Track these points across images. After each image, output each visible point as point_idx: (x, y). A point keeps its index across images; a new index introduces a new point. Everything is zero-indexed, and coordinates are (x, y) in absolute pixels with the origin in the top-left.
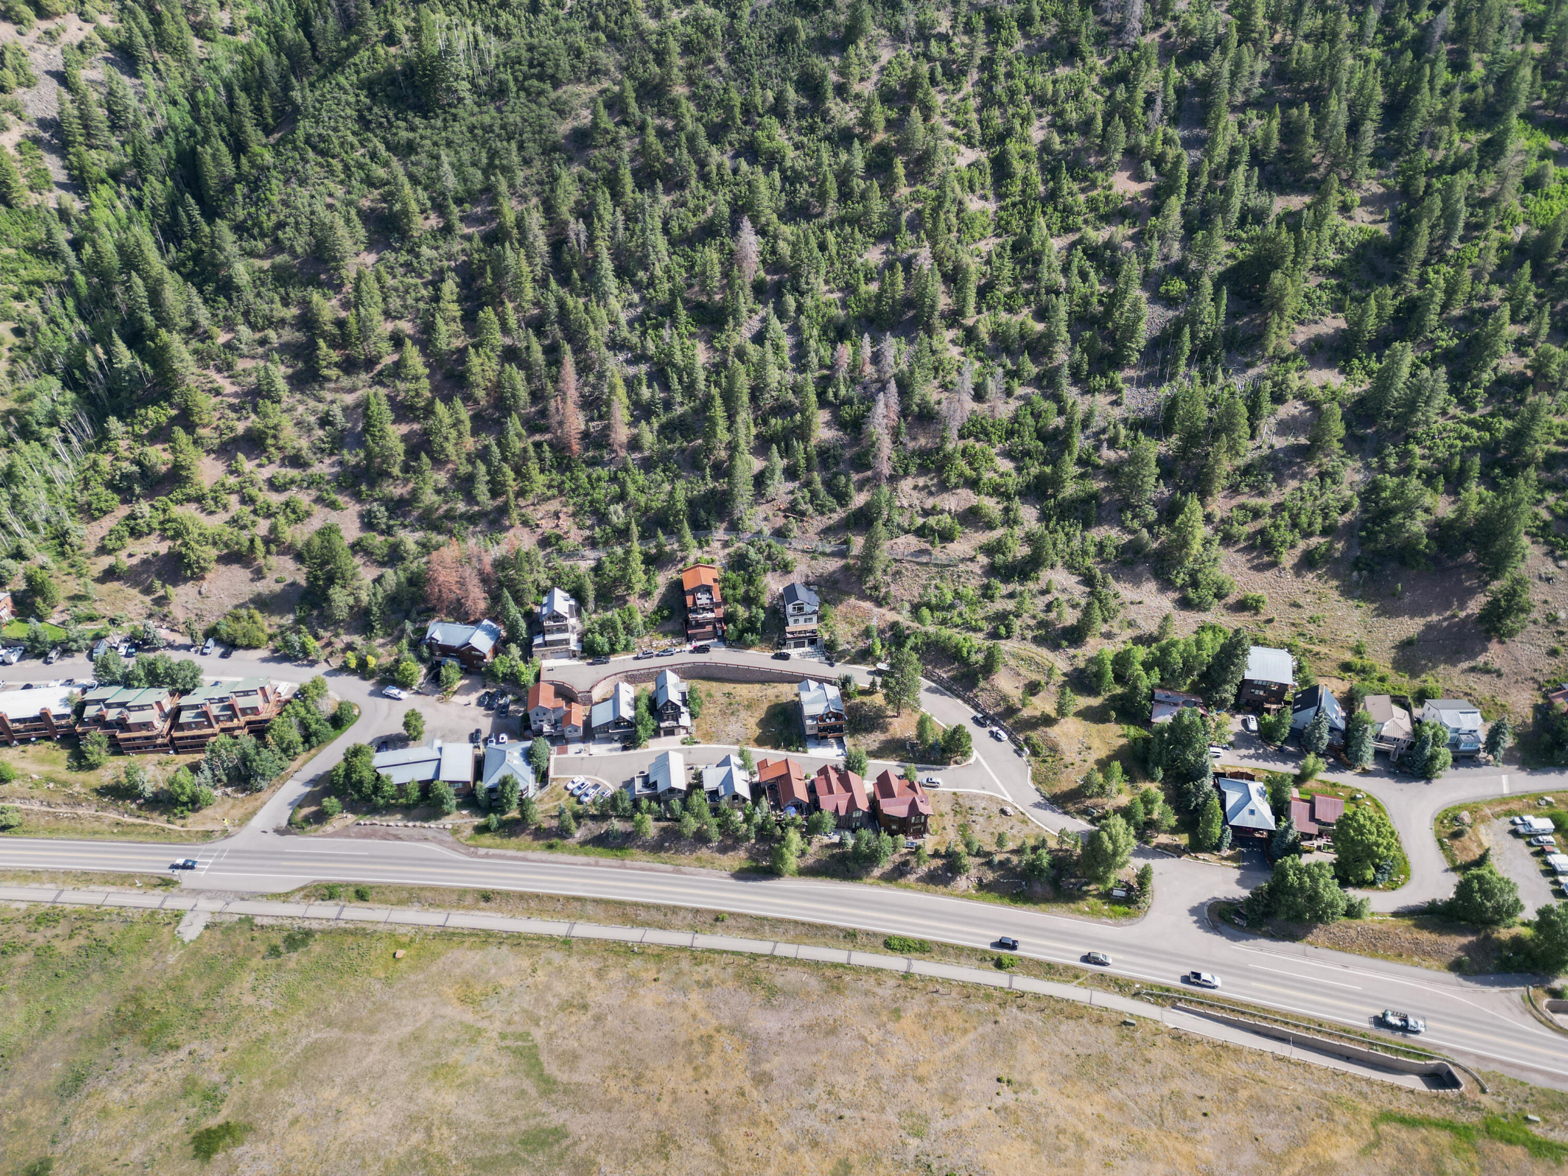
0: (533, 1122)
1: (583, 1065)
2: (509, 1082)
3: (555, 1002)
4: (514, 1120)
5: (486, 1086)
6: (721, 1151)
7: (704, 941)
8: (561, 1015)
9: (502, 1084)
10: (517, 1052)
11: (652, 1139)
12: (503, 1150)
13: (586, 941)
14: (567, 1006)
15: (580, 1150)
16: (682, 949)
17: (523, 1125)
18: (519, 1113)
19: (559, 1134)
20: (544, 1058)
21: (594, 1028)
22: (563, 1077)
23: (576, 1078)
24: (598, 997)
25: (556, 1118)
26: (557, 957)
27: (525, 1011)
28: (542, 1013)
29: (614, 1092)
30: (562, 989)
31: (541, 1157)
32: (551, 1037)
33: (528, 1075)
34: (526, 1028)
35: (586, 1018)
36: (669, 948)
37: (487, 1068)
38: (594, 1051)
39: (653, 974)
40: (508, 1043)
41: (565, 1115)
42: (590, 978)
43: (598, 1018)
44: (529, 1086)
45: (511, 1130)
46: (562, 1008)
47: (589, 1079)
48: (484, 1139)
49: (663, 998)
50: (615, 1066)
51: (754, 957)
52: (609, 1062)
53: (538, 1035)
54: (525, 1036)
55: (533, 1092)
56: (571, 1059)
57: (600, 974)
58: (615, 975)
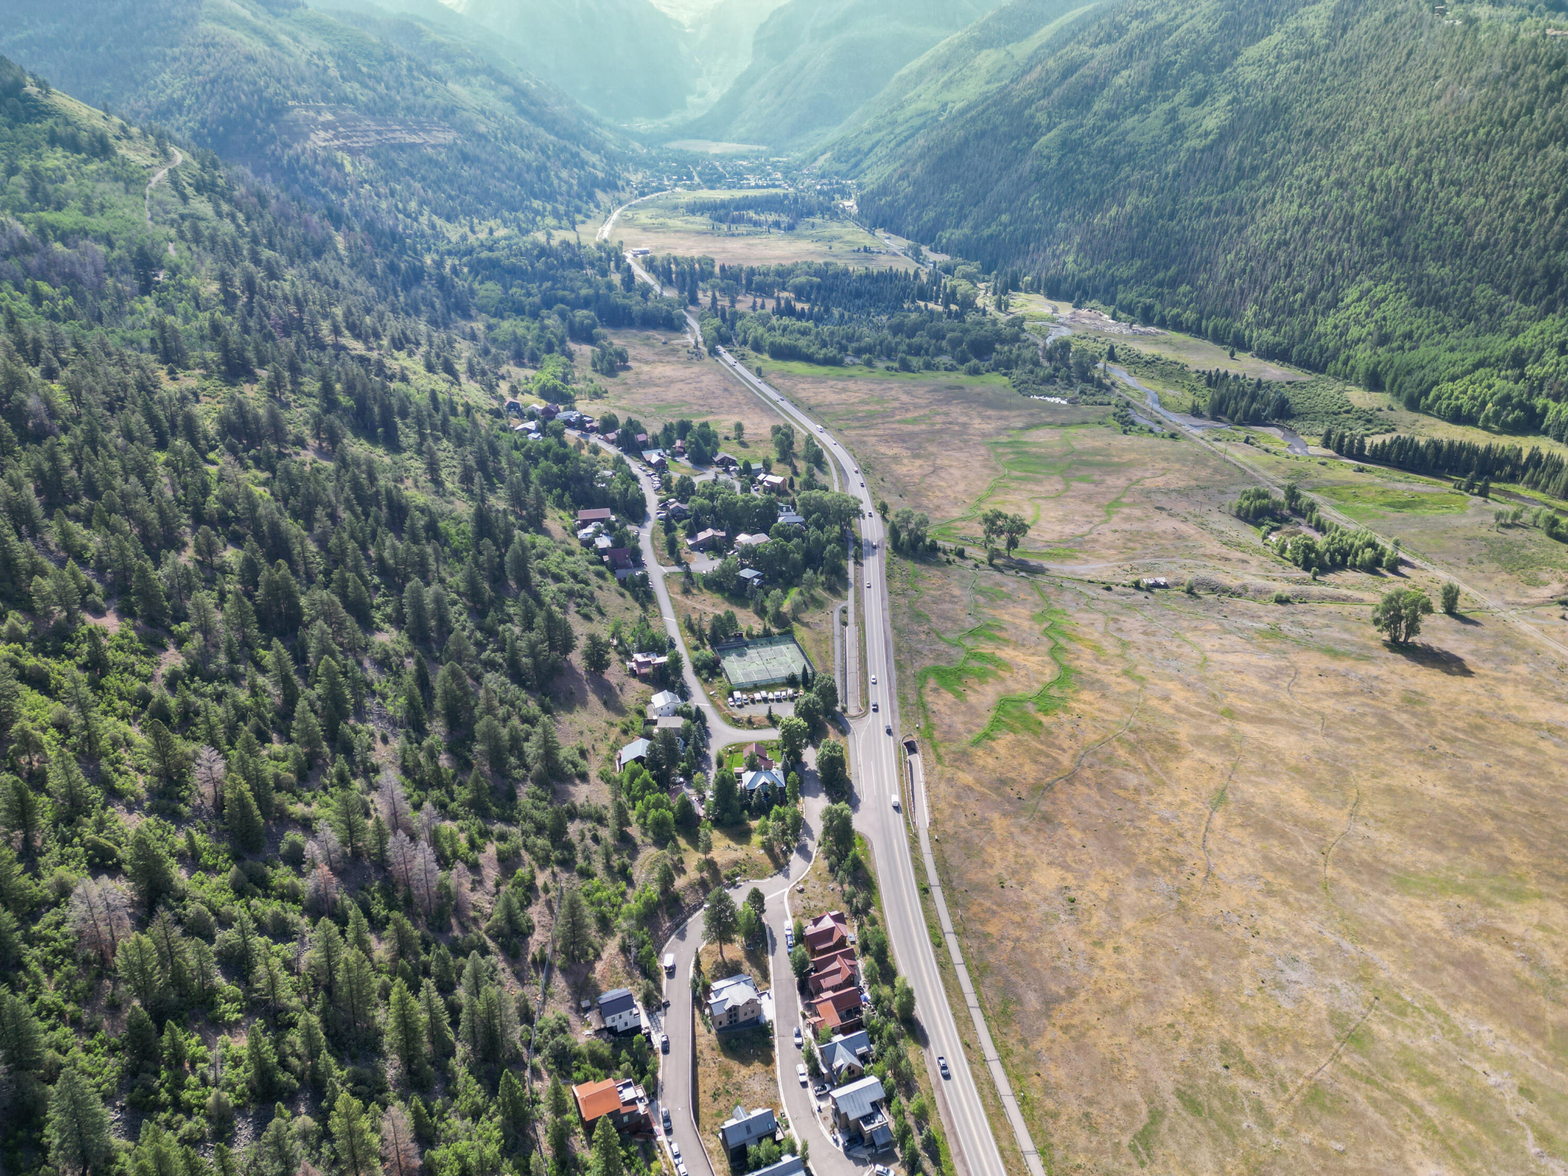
0: (1184, 1114)
1: (1127, 1098)
2: (1170, 1142)
3: (1095, 1139)
4: (1191, 1126)
5: (1184, 1157)
6: (1128, 1002)
7: (990, 1053)
8: (1102, 1130)
9: (1174, 1147)
10: (1147, 1148)
11: (1146, 1040)
12: (1213, 1124)
13: (1033, 1137)
14: (1093, 1129)
15: (1180, 1077)
16: (1004, 1065)
17: (1190, 1118)
18: (1185, 1125)
19: (1180, 1094)
20: (1140, 1127)
21: (1098, 1103)
22: (1144, 1109)
23: (1139, 1099)
24: (1074, 1108)
25: (1173, 1102)
26: (1058, 1155)
27: (1114, 1158)
28: (1108, 1144)
29: (1132, 1072)
30: (1082, 1139)
31: (1200, 1098)
32: (1123, 1130)
33: (1157, 1132)
34: (1127, 1151)
35: (1094, 1111)
36: (1008, 1074)
37: (1172, 1164)
38: (1114, 1096)
39: (1035, 1079)
40: (1145, 1157)
41: (1166, 1096)
42: (1063, 1121)
43: (1090, 1102)
44: (1164, 1128)
45: (1199, 1126)
46: (1097, 1133)
47: (1134, 1089)
48: (1215, 1140)
49: (1051, 1065)
50: (1114, 1078)
51: (986, 1018)
52: (1115, 1083)
53: (1126, 1139)
54: (1133, 1148)
55: (1166, 1123)
56: (1129, 1107)
57: (1055, 1116)
58: (1050, 1105)
